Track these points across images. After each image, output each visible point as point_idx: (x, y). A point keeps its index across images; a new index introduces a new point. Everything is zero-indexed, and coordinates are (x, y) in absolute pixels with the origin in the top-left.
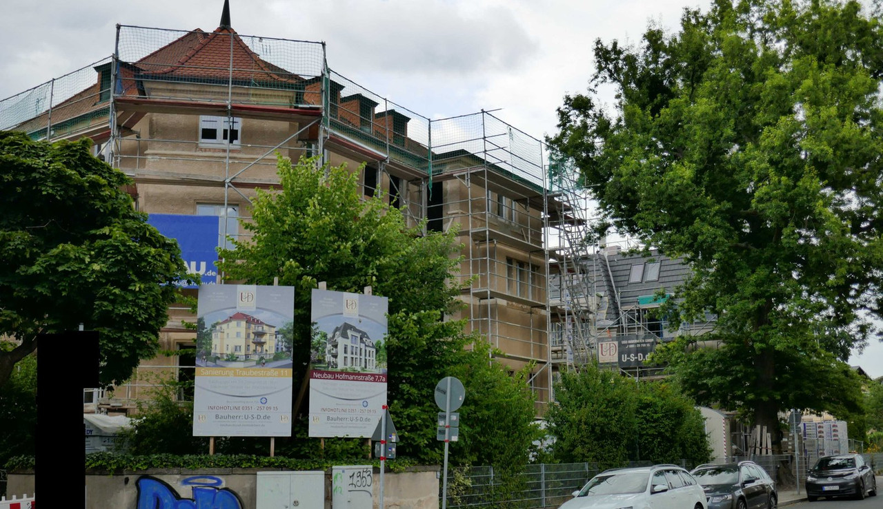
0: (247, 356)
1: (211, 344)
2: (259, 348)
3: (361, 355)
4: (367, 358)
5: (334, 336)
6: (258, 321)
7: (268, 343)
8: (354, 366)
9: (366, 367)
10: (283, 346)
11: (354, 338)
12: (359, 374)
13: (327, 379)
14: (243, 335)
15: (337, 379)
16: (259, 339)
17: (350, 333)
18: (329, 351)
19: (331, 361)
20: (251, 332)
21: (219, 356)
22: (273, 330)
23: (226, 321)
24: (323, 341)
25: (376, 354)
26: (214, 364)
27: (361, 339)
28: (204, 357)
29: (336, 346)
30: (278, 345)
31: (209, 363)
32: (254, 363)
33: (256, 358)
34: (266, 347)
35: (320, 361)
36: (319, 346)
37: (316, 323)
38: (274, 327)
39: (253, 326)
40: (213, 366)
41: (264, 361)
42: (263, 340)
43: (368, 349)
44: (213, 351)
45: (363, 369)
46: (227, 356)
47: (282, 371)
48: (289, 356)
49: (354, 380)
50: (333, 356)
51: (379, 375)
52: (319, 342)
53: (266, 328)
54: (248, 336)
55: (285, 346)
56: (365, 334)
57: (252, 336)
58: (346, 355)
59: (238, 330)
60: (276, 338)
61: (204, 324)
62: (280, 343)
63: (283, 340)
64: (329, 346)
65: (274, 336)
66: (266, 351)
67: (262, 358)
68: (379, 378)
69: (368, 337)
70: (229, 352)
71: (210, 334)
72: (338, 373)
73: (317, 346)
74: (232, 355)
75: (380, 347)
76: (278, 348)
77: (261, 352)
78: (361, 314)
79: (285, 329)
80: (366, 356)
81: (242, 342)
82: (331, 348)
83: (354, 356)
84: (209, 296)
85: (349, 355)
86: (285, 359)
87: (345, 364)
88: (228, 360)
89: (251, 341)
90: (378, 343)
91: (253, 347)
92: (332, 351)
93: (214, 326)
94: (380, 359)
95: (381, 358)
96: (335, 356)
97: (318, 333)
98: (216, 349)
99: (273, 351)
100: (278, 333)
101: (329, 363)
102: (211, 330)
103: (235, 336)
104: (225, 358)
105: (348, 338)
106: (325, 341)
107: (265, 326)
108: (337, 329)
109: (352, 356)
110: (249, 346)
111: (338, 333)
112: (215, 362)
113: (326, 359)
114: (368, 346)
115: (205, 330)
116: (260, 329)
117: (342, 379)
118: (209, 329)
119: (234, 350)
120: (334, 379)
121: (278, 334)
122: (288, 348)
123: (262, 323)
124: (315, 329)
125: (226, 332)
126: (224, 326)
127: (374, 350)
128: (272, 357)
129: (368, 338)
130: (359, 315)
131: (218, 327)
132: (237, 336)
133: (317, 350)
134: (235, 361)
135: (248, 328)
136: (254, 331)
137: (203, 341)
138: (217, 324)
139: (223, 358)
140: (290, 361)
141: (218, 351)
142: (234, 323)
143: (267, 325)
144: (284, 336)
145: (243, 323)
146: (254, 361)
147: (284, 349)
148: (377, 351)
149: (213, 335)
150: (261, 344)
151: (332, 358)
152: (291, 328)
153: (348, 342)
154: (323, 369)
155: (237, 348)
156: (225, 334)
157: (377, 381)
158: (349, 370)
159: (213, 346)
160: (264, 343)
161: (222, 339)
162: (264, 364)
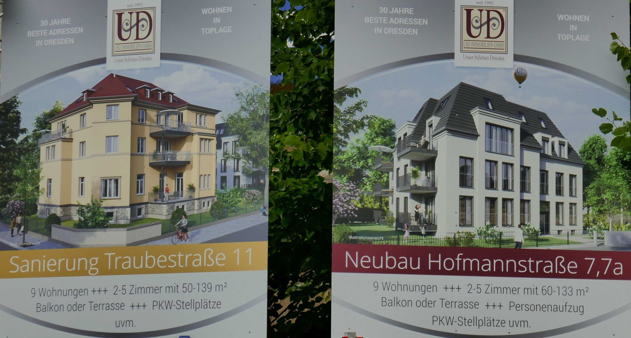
0: (136, 208)
1: (36, 178)
2: (170, 183)
3: (524, 188)
4: (552, 197)
5: (420, 131)
6: (166, 95)
7: (195, 163)
8: (499, 228)
9: (545, 228)
10: (238, 169)
11: (496, 133)
12: (518, 252)
13: (396, 271)
14: (125, 144)
15: (435, 271)
16: (169, 155)
17: (479, 118)
18: (403, 182)
19: (411, 211)
20: (147, 131)
21: (58, 212)
22: (211, 122)
23: (78, 106)
24: (377, 147)
25: (586, 184)
26: (46, 238)
27: (525, 135)
28: (19, 219)
29: (429, 164)
30: (224, 169)
31: (33, 237)
32: (157, 230)
33: (162, 212)
34: (190, 177)
35: (366, 215)
36: (366, 167)
37: (352, 92)
38: (213, 112)
39: (152, 114)
40: (42, 246)
41: (184, 222)
42: (181, 156)
43: (553, 168)
44: (42, 199)
45: (533, 236)
46: (81, 212)
47: (237, 249)
48: (254, 200)
49: (498, 273)
50: (417, 197)
51: (597, 254)
52: (363, 154)
53: (188, 117)
54: (138, 145)
55: (246, 172)
56: (542, 116)
57: (150, 146)
58: (466, 192)
59: (111, 129)
60: (219, 146)
61: (18, 119)
62: (230, 163)
63: (240, 152)
64: (401, 164)
65: (214, 142)
66: (192, 188)
67: (179, 213)
68: (600, 265)
69: (552, 130)
70: (86, 200)
71: (34, 148)
72: (436, 251)
73: (358, 165)
74: (94, 208)
75: (600, 161)
76: (224, 179)
77: (176, 194)
78: (519, 53)
79: (244, 115)
80: (544, 190)
81: (121, 167)
82: (410, 169)
83: (499, 194)
84: (30, 34)
85: (479, 192)
86: (247, 212)
87: (463, 222)
88: (82, 226)
89: (147, 160)
90: (594, 147)
91: (152, 179)
92: (413, 182)
93: (44, 123)
94: (601, 202)
95: (607, 195)
96: (427, 197)
97: (362, 125)
98: (49, 193)
99: (210, 189)
100: (223, 129)
101: (402, 222)
102: (37, 136)
103: (103, 150)
104: (76, 218)
105: (474, 136)
106: (388, 149)
107: (186, 113)
108: (431, 108)
109: (492, 194)
110: (140, 176)
111: (435, 120)
112: (48, 233)
113: (392, 208)
114: (555, 159)
115: (22, 137)
116: (172, 123)
117: (455, 273)
118: (30, 132)
119: (99, 193)
120: (424, 271)
121: (226, 134)
122: (255, 176)
123: (179, 103)
124: (350, 112)
125: (77, 138)
126: (72, 121)
127: (578, 171)
128: (207, 208)
129: (555, 132)
130: (517, 58)
131: (55, 127)
132: (108, 148)
133: (357, 178)
134: (102, 225)
135: (137, 122)
136: (156, 130)
137: (17, 172)
138: (54, 115)
139: (68, 218)
140: (260, 218)
141: (56, 199)
142: (98, 110)
143: (193, 108)
144: (244, 139)
145: (125, 109)
146: (155, 222)
147: (244, 182)
148: (589, 175)
149: (43, 149)
150: (176, 169)
151: (412, 204)
152: (264, 110)
153: (476, 149)
154: (378, 241)
155: (108, 185)
156: (76, 144)
157: (592, 276)
158: (479, 241)
159: (43, 184)
160: (185, 164)
161: (67, 160)
162: (185, 230)
